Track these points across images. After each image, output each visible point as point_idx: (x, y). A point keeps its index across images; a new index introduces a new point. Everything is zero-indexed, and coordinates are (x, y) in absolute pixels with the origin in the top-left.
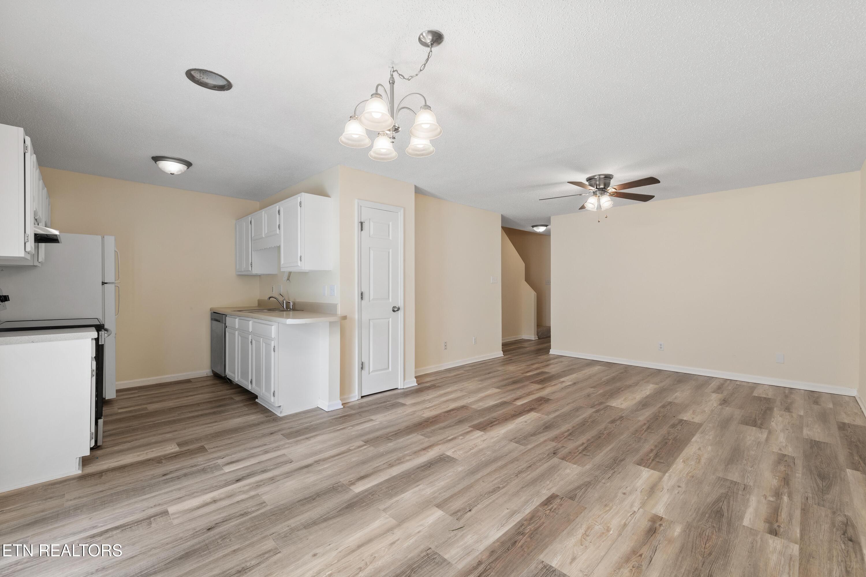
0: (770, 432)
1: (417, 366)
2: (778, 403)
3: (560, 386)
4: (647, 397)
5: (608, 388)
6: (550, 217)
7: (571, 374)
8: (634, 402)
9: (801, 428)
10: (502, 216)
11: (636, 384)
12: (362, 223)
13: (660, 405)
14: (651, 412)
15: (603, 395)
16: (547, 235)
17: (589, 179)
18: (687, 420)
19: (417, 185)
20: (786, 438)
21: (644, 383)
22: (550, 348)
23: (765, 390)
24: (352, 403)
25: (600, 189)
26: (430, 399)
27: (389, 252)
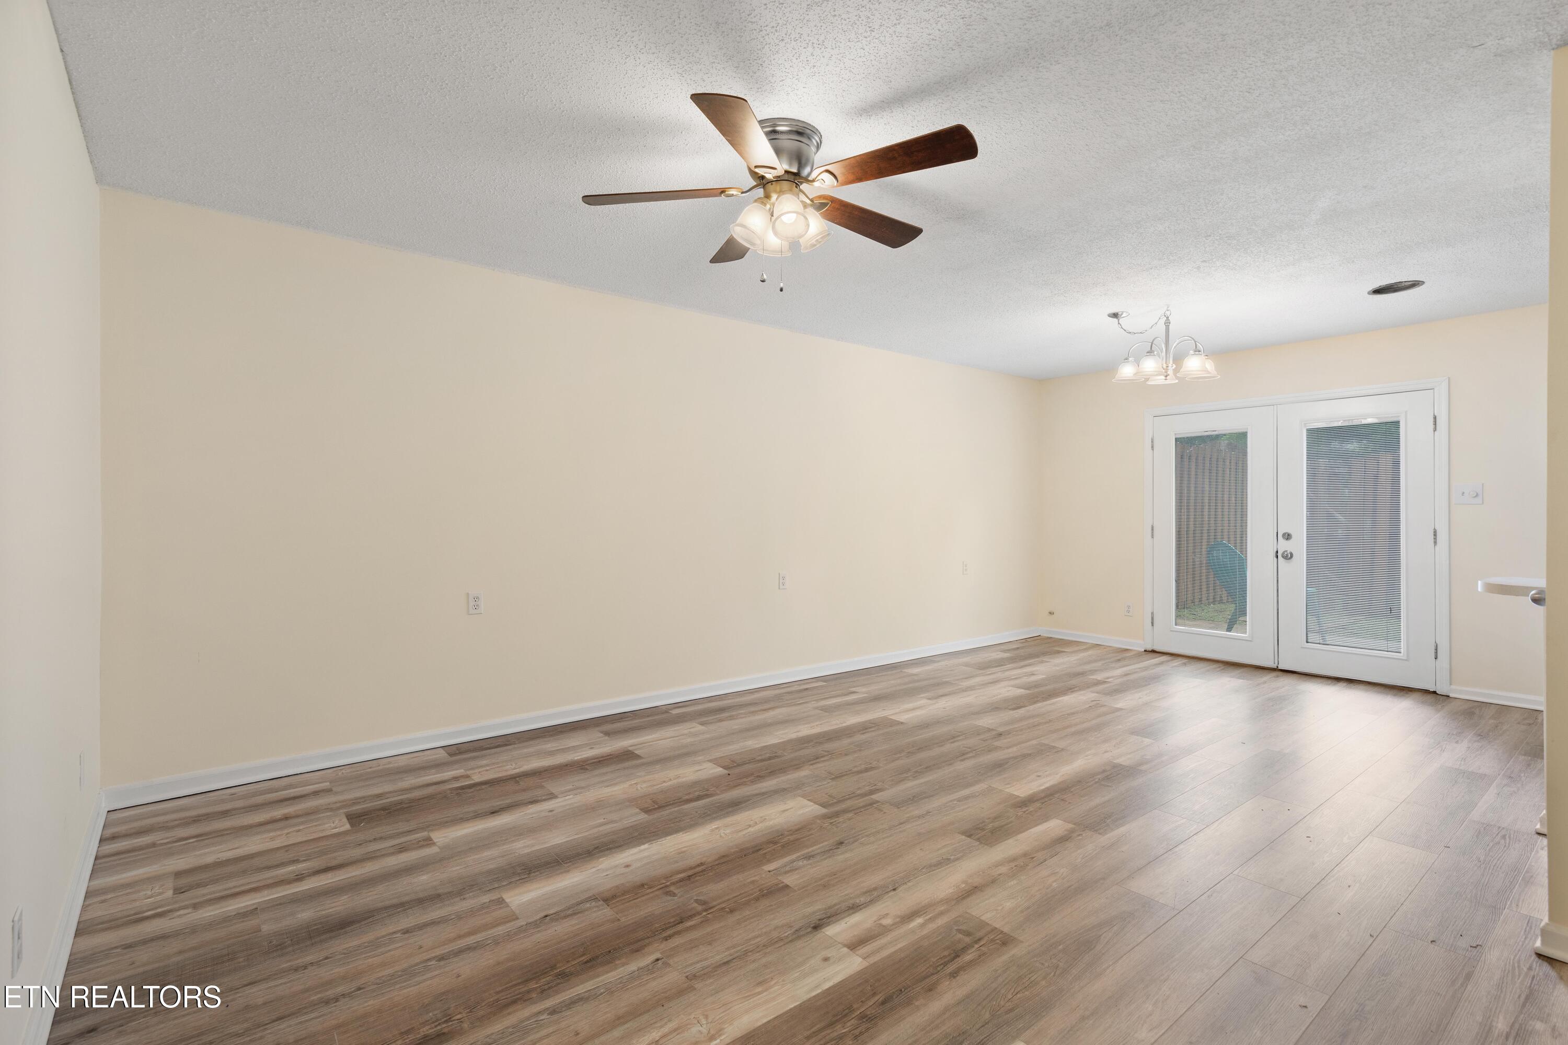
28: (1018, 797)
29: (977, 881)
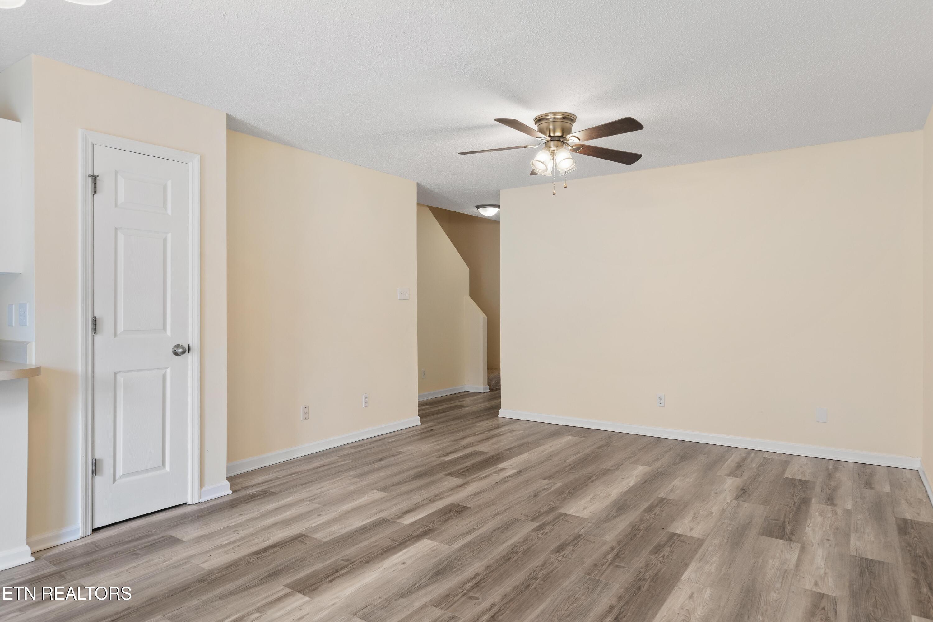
0: (803, 549)
1: (231, 456)
2: (818, 489)
3: (496, 478)
4: (629, 491)
5: (572, 477)
6: (500, 190)
7: (520, 454)
8: (606, 503)
9: (847, 535)
10: (418, 184)
11: (618, 466)
12: (94, 178)
13: (646, 505)
14: (629, 522)
15: (560, 492)
16: (495, 222)
17: (538, 120)
18: (681, 533)
19: (232, 114)
20: (826, 558)
21: (631, 463)
22: (500, 408)
23: (801, 467)
24: (65, 545)
25: (555, 138)
26: (241, 523)
27: (165, 240)
28: (428, 539)
29: (460, 489)
